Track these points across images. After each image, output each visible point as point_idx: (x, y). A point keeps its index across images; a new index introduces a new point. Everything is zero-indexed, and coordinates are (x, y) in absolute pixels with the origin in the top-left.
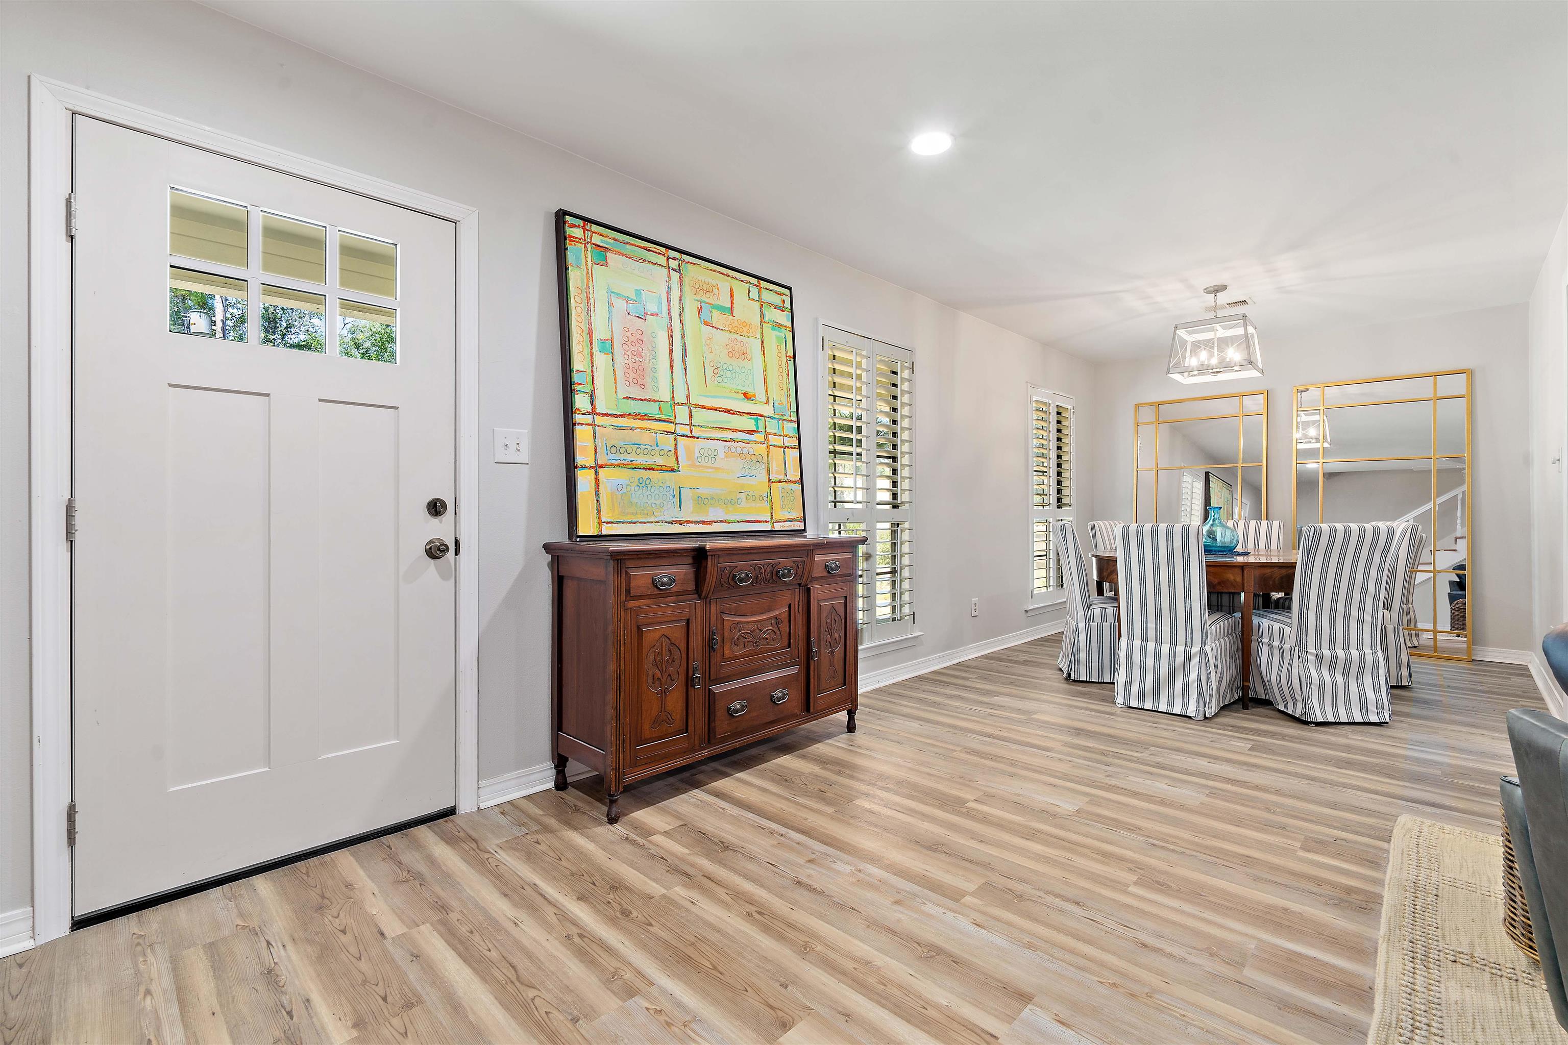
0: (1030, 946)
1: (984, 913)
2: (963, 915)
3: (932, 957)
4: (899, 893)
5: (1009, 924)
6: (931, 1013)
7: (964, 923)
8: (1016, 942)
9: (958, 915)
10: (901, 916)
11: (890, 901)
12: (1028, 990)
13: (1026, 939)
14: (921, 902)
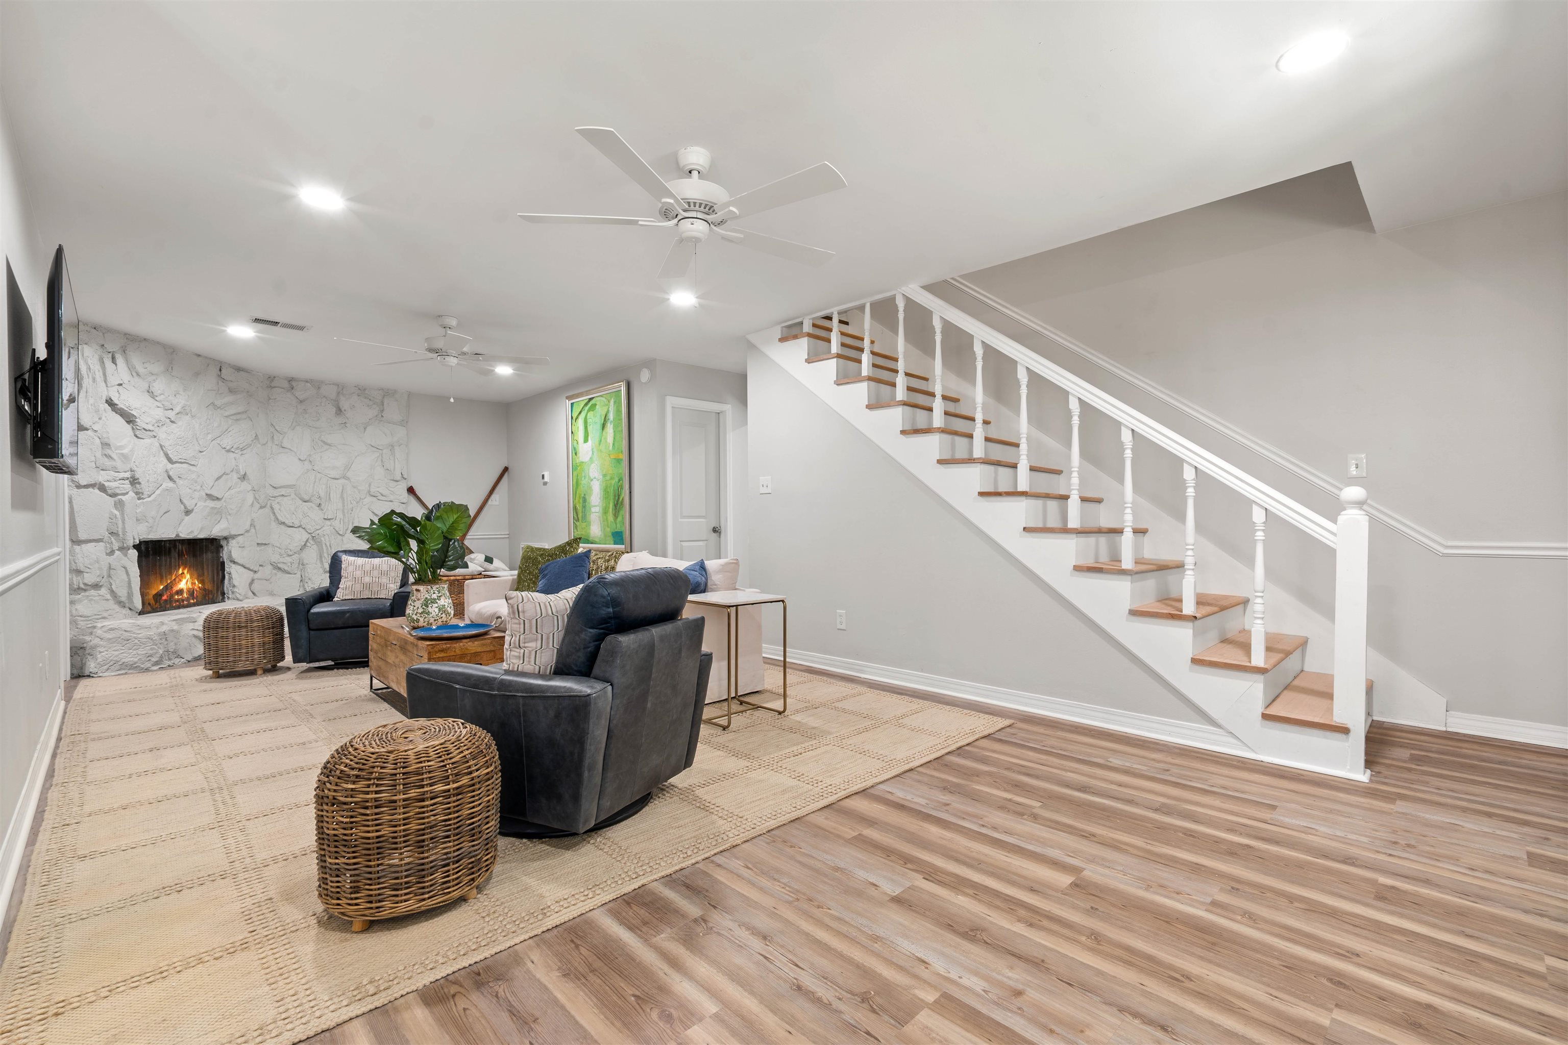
0: (876, 939)
1: (916, 977)
2: (938, 974)
3: (972, 930)
4: (1019, 1009)
5: (889, 962)
6: (971, 892)
7: (939, 965)
8: (889, 943)
9: (945, 975)
10: (1010, 974)
11: (1028, 996)
12: (894, 906)
13: (877, 946)
14: (990, 994)
